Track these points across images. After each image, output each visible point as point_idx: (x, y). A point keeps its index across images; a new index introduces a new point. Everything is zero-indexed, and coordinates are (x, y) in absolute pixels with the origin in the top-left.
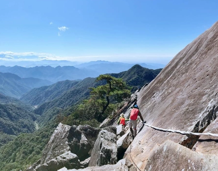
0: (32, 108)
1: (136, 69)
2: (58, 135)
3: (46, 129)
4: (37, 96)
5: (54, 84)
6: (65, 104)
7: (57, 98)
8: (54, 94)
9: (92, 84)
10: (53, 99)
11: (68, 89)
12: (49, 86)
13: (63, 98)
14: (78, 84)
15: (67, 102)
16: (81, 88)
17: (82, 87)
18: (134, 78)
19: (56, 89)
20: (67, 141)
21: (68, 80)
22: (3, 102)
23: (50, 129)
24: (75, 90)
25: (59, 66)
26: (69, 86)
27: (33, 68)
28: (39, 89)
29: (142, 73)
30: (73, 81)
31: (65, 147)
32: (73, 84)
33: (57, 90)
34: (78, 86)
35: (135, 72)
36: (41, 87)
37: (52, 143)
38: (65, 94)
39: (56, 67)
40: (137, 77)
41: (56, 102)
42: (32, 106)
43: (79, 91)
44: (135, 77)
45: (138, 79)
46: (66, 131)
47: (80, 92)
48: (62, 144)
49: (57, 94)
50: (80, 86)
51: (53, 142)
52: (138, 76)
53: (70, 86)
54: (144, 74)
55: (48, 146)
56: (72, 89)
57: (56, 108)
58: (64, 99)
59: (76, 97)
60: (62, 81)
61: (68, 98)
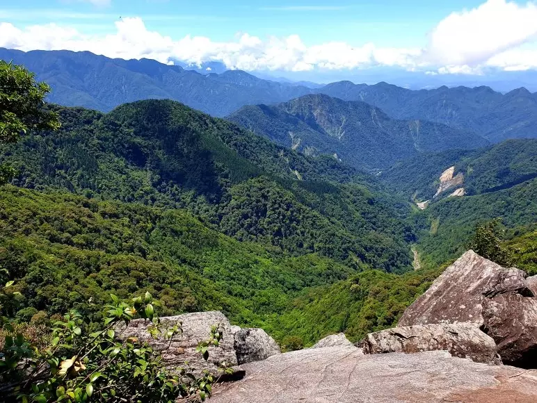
2: (456, 280)
20: (479, 303)
22: (334, 179)
31: (471, 316)
37: (436, 295)
46: (485, 276)
48: (463, 307)
51: (438, 293)
55: (422, 300)
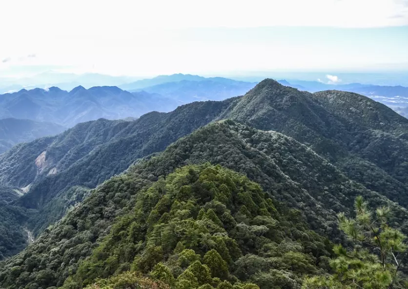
0: (16, 193)
1: (265, 90)
3: (41, 244)
4: (28, 164)
5: (69, 130)
6: (99, 177)
7: (76, 163)
8: (69, 155)
9: (162, 127)
10: (67, 166)
11: (104, 140)
12: (56, 137)
13: (92, 163)
14: (127, 127)
15: (102, 174)
16: (134, 137)
17: (139, 135)
18: (260, 113)
19: (73, 142)
21: (105, 120)
23: (52, 243)
24: (121, 141)
25: (80, 87)
26: (106, 134)
27: (15, 93)
28: (31, 145)
29: (281, 101)
30: (115, 121)
32: (116, 127)
33: (77, 143)
34: (128, 133)
35: (263, 99)
36: (37, 141)
38: (97, 153)
39: (71, 89)
40: (269, 111)
41: (76, 173)
42: (15, 188)
43: (131, 144)
44: (264, 111)
45: (270, 116)
47: (134, 147)
49: (76, 154)
50: (132, 133)
52: (271, 108)
53: (110, 133)
54: (287, 101)
56: (115, 140)
57: (74, 187)
58: (96, 164)
59: (125, 159)
60: (88, 121)
61: (104, 163)
